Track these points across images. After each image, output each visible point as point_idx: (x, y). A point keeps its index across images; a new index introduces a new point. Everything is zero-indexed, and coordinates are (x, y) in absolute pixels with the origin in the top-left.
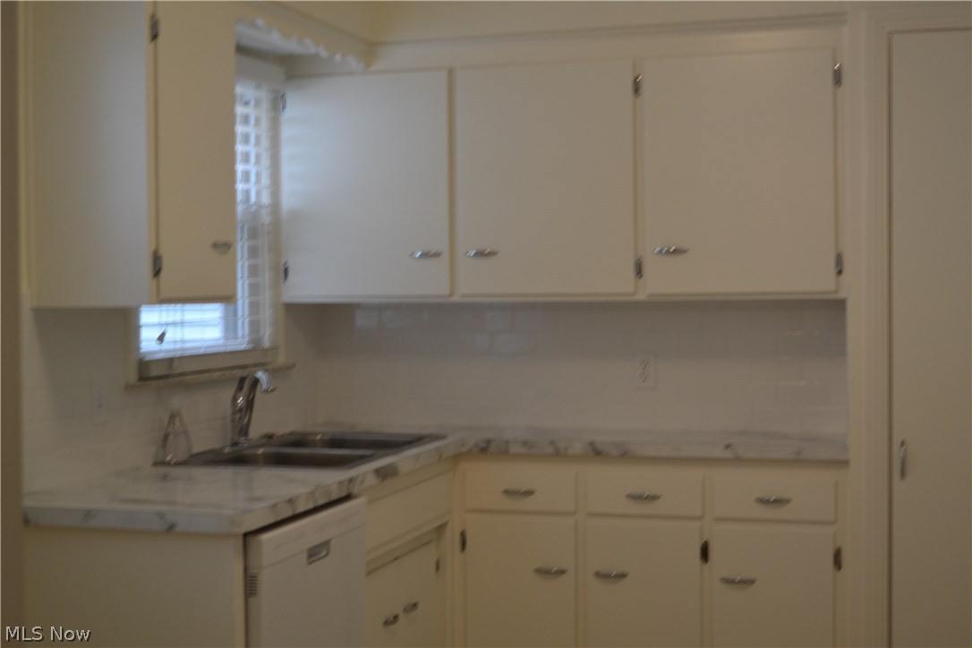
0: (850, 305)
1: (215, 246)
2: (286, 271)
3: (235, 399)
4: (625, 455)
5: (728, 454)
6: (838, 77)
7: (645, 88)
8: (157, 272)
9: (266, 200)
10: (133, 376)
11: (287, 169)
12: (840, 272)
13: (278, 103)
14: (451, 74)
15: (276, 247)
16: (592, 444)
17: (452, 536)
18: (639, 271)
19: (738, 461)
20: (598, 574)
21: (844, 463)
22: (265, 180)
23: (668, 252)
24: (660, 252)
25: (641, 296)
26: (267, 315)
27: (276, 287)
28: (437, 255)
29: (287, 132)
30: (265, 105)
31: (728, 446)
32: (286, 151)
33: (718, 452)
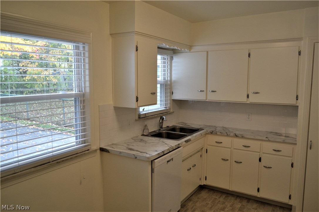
0: (299, 107)
1: (152, 93)
2: (173, 93)
3: (160, 121)
4: (243, 137)
5: (267, 139)
6: (300, 53)
7: (251, 56)
8: (137, 101)
9: (169, 79)
10: (137, 118)
11: (173, 72)
12: (297, 100)
13: (172, 58)
14: (207, 52)
15: (171, 88)
16: (235, 134)
17: (204, 151)
18: (248, 96)
19: (269, 141)
20: (235, 161)
21: (296, 144)
22: (169, 75)
23: (255, 93)
24: (253, 93)
25: (248, 102)
26: (169, 102)
27: (170, 96)
28: (204, 91)
29: (173, 64)
30: (169, 59)
31: (267, 137)
32: (173, 68)
33: (265, 139)
